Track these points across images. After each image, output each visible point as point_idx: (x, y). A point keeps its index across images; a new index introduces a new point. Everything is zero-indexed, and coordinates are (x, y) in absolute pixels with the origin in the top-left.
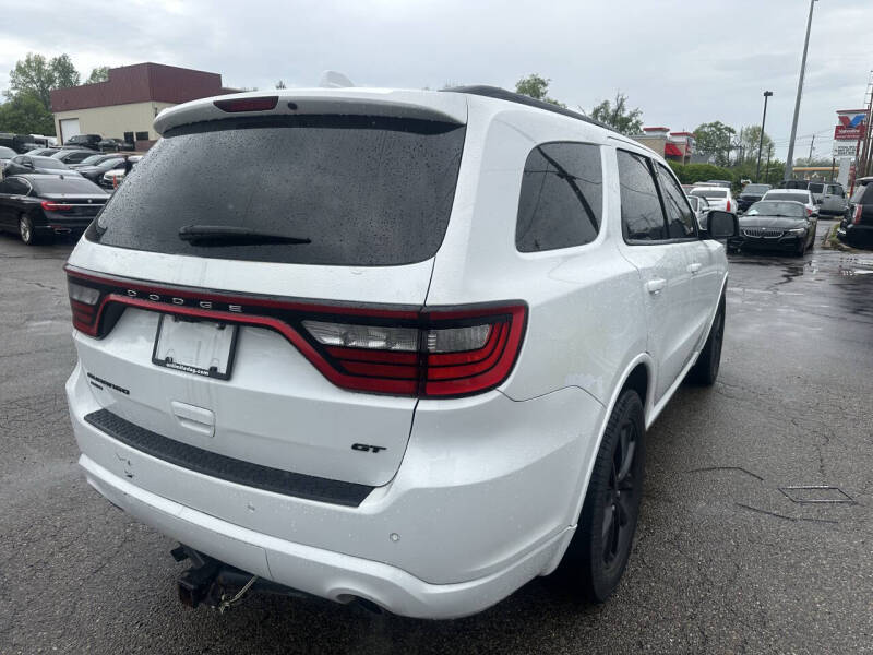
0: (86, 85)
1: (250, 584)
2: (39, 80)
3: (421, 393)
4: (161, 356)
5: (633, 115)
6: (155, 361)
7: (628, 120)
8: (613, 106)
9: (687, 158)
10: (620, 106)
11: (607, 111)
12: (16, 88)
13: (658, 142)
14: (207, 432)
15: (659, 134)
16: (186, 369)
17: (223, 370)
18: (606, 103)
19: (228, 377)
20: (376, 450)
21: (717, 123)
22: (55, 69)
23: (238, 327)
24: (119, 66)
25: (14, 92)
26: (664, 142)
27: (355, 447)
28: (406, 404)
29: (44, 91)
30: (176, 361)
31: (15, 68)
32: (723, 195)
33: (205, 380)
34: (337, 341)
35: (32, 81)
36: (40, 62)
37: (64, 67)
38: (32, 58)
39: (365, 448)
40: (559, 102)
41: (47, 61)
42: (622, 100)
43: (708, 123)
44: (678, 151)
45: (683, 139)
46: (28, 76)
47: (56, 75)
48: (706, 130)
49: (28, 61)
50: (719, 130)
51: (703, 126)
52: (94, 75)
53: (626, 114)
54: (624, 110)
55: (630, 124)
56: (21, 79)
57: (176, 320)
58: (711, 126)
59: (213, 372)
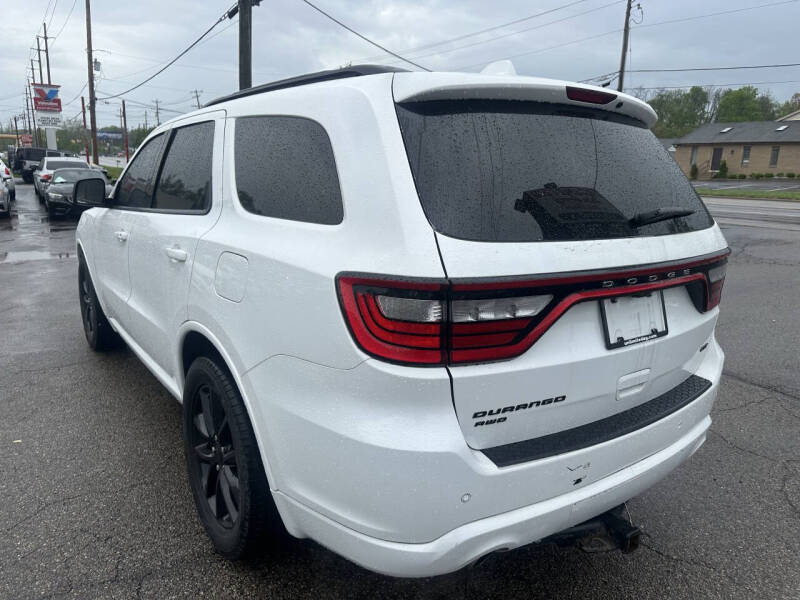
4: (613, 340)
6: (609, 346)
16: (638, 340)
17: (660, 328)
57: (613, 301)
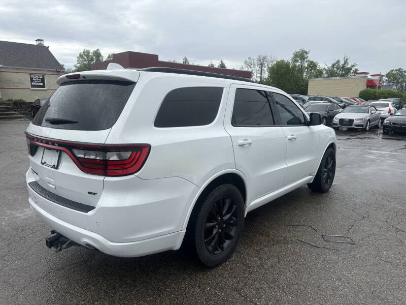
0: (105, 61)
1: (68, 242)
2: (88, 60)
3: (106, 174)
4: (43, 162)
5: (353, 66)
7: (350, 69)
8: (342, 63)
9: (380, 87)
10: (346, 62)
11: (339, 65)
12: (79, 63)
13: (363, 79)
14: (53, 187)
15: (363, 75)
16: (48, 166)
17: (56, 166)
18: (338, 61)
19: (57, 168)
20: (94, 194)
21: (400, 69)
22: (94, 55)
23: (61, 152)
24: (119, 53)
25: (78, 65)
26: (366, 79)
27: (89, 193)
28: (101, 178)
29: (89, 64)
30: (47, 163)
31: (78, 55)
32: (387, 105)
33: (52, 169)
34: (83, 156)
35: (85, 60)
36: (88, 52)
37: (97, 54)
38: (85, 50)
39: (91, 193)
40: (314, 62)
41: (91, 52)
42: (347, 60)
43: (395, 69)
44: (375, 84)
45: (378, 78)
46: (84, 58)
47: (94, 57)
48: (393, 72)
49: (84, 52)
50: (401, 72)
51: (392, 71)
52: (109, 57)
53: (349, 66)
54: (347, 64)
55: (352, 71)
56: (81, 59)
57: (47, 150)
58: (396, 70)
59: (54, 167)
